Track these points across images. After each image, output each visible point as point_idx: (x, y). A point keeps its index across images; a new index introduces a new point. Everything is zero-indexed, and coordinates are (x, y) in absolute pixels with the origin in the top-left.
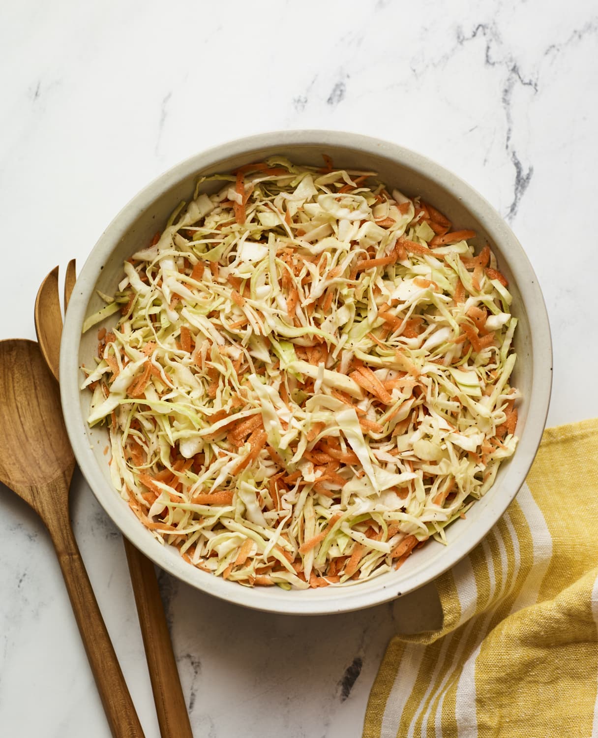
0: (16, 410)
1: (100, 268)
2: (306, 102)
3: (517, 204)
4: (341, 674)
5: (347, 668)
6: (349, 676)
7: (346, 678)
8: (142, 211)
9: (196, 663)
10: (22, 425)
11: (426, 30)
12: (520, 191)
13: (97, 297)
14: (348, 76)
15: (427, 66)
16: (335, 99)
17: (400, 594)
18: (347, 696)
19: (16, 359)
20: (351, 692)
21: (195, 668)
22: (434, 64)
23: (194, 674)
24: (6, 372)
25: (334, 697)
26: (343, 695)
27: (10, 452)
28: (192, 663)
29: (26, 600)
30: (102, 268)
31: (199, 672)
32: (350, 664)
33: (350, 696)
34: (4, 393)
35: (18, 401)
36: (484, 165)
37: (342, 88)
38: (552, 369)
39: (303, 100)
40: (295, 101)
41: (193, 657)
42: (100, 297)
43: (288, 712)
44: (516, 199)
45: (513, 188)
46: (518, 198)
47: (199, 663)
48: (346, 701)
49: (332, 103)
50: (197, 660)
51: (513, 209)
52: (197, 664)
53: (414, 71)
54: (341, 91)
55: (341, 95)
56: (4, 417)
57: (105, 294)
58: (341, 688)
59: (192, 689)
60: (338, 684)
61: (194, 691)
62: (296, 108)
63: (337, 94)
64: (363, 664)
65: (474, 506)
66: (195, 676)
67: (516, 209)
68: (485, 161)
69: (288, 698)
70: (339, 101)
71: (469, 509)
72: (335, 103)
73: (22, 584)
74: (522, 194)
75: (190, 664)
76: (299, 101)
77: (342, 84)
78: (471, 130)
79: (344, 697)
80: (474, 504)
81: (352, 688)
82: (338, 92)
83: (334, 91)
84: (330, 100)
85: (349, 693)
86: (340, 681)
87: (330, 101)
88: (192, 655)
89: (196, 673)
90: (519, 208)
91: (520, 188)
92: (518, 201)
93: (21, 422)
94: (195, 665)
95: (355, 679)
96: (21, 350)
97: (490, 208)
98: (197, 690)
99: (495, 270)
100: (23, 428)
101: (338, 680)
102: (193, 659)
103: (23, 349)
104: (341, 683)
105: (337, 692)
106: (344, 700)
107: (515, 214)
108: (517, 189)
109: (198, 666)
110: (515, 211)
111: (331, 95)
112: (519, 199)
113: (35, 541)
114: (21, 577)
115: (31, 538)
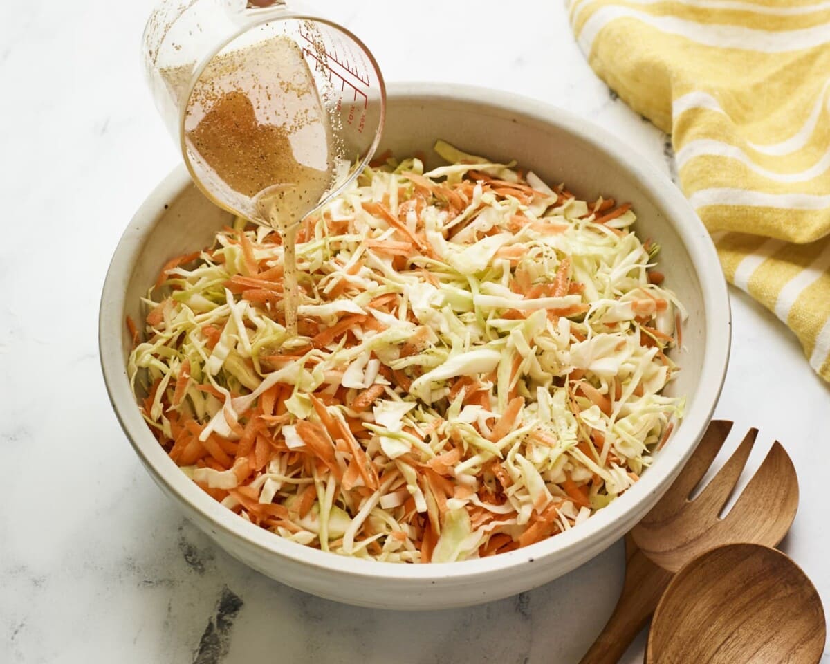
0: (727, 635)
10: (716, 652)
19: (785, 597)
24: (762, 597)
27: (681, 653)
29: (21, 655)
34: (737, 609)
35: (738, 632)
56: (711, 625)
73: (17, 636)
93: (719, 648)
96: (799, 595)
100: (714, 655)
103: (802, 597)
113: (41, 586)
114: (16, 628)
115: (35, 582)
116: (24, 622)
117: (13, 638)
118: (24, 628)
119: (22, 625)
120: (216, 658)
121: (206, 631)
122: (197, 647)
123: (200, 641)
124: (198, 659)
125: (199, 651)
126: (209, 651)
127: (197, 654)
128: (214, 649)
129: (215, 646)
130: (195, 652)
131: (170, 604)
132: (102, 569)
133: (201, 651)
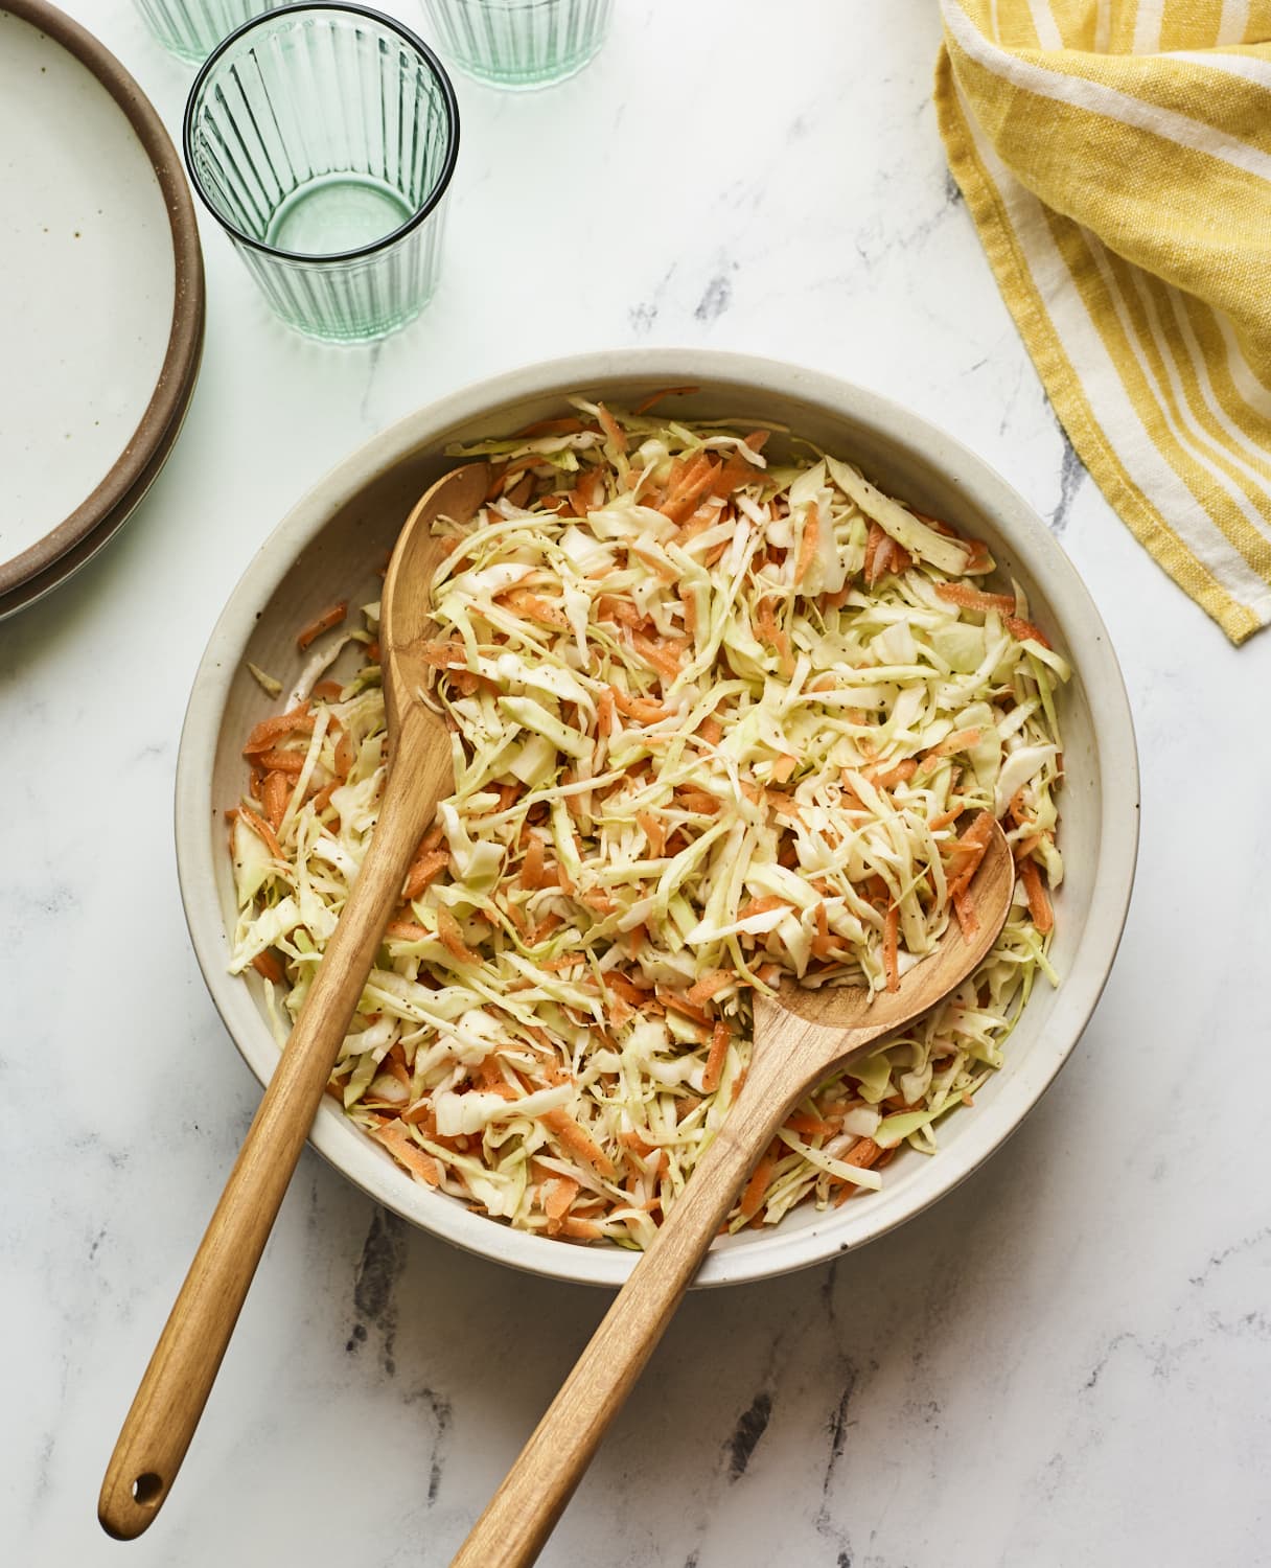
1: (255, 615)
2: (654, 314)
3: (1067, 508)
4: (729, 1428)
5: (740, 1415)
6: (745, 1431)
7: (741, 1435)
8: (336, 505)
9: (441, 1406)
11: (886, 177)
12: (1072, 484)
13: (248, 676)
14: (736, 266)
15: (889, 246)
16: (712, 308)
17: (845, 1247)
18: (742, 1470)
20: (749, 1462)
21: (440, 1418)
22: (901, 242)
23: (438, 1428)
25: (716, 1472)
26: (734, 1469)
28: (435, 1407)
29: (106, 1284)
30: (259, 615)
31: (447, 1425)
32: (747, 1407)
33: (747, 1470)
36: (1002, 433)
37: (724, 288)
38: (1138, 806)
39: (648, 311)
40: (633, 313)
41: (436, 1394)
42: (255, 677)
43: (626, 1502)
44: (1064, 499)
45: (1059, 478)
46: (1068, 497)
47: (448, 1406)
48: (739, 1480)
49: (704, 317)
50: (443, 1401)
51: (1057, 519)
52: (444, 1409)
53: (864, 254)
54: (722, 293)
55: (721, 302)
57: (264, 671)
58: (729, 1455)
59: (433, 1458)
60: (724, 1447)
61: (438, 1463)
62: (635, 327)
63: (715, 300)
64: (774, 1406)
65: (989, 1080)
66: (440, 1432)
67: (1065, 517)
68: (1004, 426)
69: (625, 1476)
70: (718, 312)
71: (980, 1087)
72: (710, 318)
73: (97, 1253)
74: (1076, 489)
75: (430, 1408)
76: (641, 312)
77: (723, 280)
78: (975, 368)
79: (738, 1473)
80: (989, 1076)
81: (753, 1454)
82: (716, 297)
83: (709, 293)
84: (700, 311)
85: (745, 1465)
86: (728, 1441)
87: (701, 313)
88: (433, 1391)
89: (442, 1425)
90: (1071, 516)
91: (1071, 477)
92: (1067, 502)
94: (439, 1410)
95: (758, 1437)
97: (1014, 497)
98: (443, 1461)
99: (1024, 622)
101: (725, 1439)
102: (435, 1399)
104: (730, 1445)
105: (721, 1463)
106: (736, 1478)
107: (1063, 528)
108: (1065, 479)
109: (446, 1412)
110: (1062, 521)
111: (703, 301)
112: (1071, 499)
113: (123, 1167)
114: (95, 1238)
115: (115, 1161)
116: (106, 1229)
117: (91, 1257)
118: (105, 1237)
119: (103, 1234)
120: (388, 1276)
121: (371, 1231)
122: (360, 1259)
123: (362, 1249)
124: (362, 1278)
125: (362, 1267)
126: (378, 1266)
127: (361, 1270)
128: (384, 1261)
129: (386, 1257)
130: (357, 1267)
131: (314, 1188)
132: (209, 1132)
133: (367, 1265)
